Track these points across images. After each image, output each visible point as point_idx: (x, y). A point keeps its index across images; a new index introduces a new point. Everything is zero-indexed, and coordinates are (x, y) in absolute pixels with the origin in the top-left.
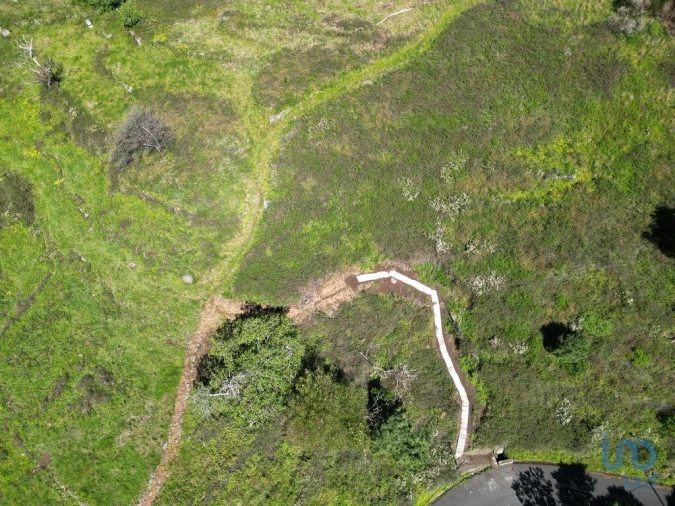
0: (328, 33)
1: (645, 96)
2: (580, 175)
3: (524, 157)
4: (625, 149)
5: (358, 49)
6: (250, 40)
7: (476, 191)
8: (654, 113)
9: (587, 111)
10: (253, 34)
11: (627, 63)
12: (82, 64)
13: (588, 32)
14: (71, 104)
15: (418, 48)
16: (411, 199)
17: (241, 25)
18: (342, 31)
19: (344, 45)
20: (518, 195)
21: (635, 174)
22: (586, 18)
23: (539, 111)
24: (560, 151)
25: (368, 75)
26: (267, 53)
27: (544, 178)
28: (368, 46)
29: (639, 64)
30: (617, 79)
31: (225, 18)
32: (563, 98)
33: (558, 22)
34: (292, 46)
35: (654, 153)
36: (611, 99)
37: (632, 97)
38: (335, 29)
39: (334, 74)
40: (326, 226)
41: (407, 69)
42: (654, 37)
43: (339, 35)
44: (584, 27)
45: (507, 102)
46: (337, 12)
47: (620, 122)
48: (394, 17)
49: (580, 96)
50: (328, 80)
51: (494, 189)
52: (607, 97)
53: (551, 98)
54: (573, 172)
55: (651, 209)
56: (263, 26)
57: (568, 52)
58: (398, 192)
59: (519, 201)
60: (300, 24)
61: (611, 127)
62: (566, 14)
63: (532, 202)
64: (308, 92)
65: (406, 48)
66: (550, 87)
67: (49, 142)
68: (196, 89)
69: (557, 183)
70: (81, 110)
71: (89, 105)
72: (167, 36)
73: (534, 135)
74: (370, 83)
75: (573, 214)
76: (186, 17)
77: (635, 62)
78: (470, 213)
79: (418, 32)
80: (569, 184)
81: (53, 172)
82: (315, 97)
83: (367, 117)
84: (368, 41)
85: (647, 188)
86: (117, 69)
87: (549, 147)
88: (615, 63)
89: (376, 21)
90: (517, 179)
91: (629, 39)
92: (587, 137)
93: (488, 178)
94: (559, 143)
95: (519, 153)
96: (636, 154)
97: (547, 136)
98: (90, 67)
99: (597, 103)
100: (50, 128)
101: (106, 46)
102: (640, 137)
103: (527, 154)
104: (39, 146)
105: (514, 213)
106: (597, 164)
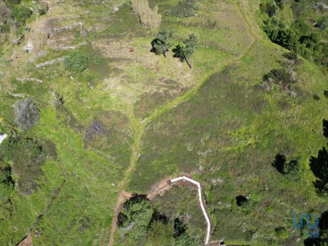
0: (161, 86)
1: (274, 113)
2: (251, 141)
3: (231, 134)
4: (266, 132)
5: (171, 92)
6: (132, 88)
7: (213, 147)
8: (277, 119)
9: (253, 118)
10: (133, 86)
11: (267, 101)
12: (70, 96)
13: (254, 89)
14: (68, 114)
15: (193, 92)
16: (190, 150)
17: (129, 82)
18: (166, 85)
19: (166, 90)
20: (228, 148)
21: (270, 142)
22: (254, 82)
23: (236, 117)
24: (244, 132)
25: (175, 103)
26: (139, 94)
27: (238, 142)
28: (175, 91)
29: (271, 102)
30: (263, 107)
31: (123, 79)
32: (245, 113)
33: (243, 83)
34: (147, 91)
35: (276, 134)
36: (261, 114)
37: (269, 113)
38: (163, 83)
39: (163, 104)
40: (160, 162)
41: (189, 101)
42: (277, 92)
43: (165, 86)
44: (252, 86)
45: (224, 114)
46: (164, 76)
47: (265, 122)
48: (185, 79)
49: (251, 113)
50: (161, 107)
51: (220, 146)
52: (260, 113)
53: (240, 113)
54: (248, 140)
55: (275, 155)
56: (137, 82)
57: (246, 96)
58: (185, 148)
59: (229, 150)
60: (150, 81)
61: (262, 123)
62: (247, 80)
63: (233, 151)
64: (153, 112)
65: (189, 93)
66: (240, 109)
67: (60, 127)
68: (113, 109)
69: (243, 143)
70: (72, 117)
71: (75, 115)
72: (102, 86)
73: (234, 126)
74: (176, 106)
75: (248, 156)
76: (108, 77)
77: (270, 101)
78: (212, 155)
79: (193, 86)
80: (247, 144)
81: (62, 139)
82: (156, 112)
83: (174, 120)
84: (175, 89)
85: (274, 147)
86: (85, 100)
87: (240, 130)
88: (263, 101)
89: (178, 80)
90: (228, 142)
91: (268, 93)
92: (253, 127)
93: (218, 143)
94: (243, 129)
95: (229, 133)
96: (270, 134)
97: (239, 126)
98: (74, 97)
99: (256, 115)
100: (60, 121)
101: (79, 89)
102: (271, 128)
103: (232, 133)
104: (57, 128)
105: (227, 155)
106: (257, 137)
